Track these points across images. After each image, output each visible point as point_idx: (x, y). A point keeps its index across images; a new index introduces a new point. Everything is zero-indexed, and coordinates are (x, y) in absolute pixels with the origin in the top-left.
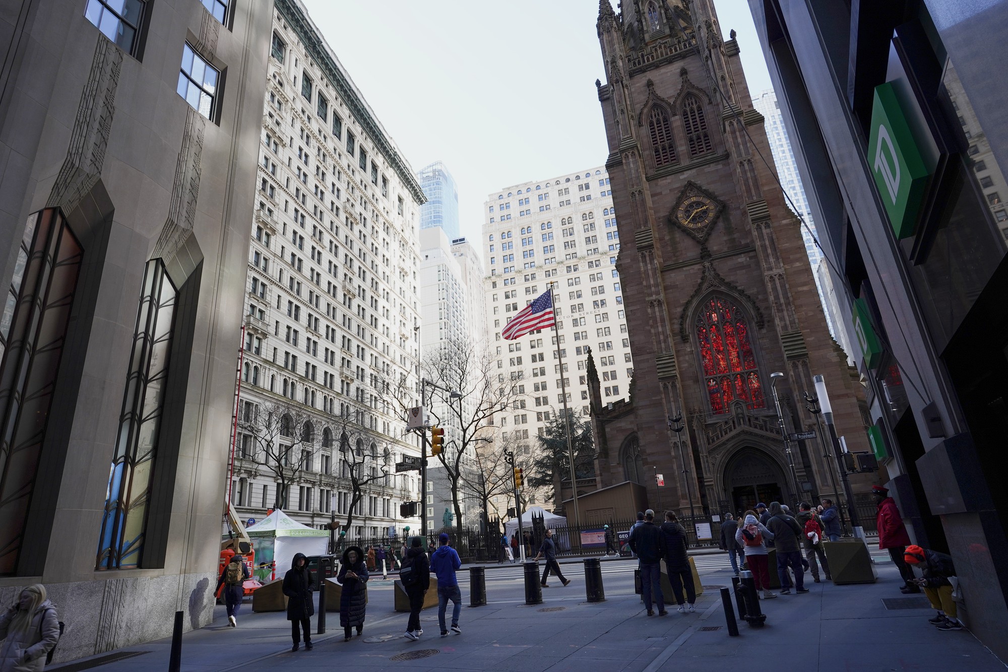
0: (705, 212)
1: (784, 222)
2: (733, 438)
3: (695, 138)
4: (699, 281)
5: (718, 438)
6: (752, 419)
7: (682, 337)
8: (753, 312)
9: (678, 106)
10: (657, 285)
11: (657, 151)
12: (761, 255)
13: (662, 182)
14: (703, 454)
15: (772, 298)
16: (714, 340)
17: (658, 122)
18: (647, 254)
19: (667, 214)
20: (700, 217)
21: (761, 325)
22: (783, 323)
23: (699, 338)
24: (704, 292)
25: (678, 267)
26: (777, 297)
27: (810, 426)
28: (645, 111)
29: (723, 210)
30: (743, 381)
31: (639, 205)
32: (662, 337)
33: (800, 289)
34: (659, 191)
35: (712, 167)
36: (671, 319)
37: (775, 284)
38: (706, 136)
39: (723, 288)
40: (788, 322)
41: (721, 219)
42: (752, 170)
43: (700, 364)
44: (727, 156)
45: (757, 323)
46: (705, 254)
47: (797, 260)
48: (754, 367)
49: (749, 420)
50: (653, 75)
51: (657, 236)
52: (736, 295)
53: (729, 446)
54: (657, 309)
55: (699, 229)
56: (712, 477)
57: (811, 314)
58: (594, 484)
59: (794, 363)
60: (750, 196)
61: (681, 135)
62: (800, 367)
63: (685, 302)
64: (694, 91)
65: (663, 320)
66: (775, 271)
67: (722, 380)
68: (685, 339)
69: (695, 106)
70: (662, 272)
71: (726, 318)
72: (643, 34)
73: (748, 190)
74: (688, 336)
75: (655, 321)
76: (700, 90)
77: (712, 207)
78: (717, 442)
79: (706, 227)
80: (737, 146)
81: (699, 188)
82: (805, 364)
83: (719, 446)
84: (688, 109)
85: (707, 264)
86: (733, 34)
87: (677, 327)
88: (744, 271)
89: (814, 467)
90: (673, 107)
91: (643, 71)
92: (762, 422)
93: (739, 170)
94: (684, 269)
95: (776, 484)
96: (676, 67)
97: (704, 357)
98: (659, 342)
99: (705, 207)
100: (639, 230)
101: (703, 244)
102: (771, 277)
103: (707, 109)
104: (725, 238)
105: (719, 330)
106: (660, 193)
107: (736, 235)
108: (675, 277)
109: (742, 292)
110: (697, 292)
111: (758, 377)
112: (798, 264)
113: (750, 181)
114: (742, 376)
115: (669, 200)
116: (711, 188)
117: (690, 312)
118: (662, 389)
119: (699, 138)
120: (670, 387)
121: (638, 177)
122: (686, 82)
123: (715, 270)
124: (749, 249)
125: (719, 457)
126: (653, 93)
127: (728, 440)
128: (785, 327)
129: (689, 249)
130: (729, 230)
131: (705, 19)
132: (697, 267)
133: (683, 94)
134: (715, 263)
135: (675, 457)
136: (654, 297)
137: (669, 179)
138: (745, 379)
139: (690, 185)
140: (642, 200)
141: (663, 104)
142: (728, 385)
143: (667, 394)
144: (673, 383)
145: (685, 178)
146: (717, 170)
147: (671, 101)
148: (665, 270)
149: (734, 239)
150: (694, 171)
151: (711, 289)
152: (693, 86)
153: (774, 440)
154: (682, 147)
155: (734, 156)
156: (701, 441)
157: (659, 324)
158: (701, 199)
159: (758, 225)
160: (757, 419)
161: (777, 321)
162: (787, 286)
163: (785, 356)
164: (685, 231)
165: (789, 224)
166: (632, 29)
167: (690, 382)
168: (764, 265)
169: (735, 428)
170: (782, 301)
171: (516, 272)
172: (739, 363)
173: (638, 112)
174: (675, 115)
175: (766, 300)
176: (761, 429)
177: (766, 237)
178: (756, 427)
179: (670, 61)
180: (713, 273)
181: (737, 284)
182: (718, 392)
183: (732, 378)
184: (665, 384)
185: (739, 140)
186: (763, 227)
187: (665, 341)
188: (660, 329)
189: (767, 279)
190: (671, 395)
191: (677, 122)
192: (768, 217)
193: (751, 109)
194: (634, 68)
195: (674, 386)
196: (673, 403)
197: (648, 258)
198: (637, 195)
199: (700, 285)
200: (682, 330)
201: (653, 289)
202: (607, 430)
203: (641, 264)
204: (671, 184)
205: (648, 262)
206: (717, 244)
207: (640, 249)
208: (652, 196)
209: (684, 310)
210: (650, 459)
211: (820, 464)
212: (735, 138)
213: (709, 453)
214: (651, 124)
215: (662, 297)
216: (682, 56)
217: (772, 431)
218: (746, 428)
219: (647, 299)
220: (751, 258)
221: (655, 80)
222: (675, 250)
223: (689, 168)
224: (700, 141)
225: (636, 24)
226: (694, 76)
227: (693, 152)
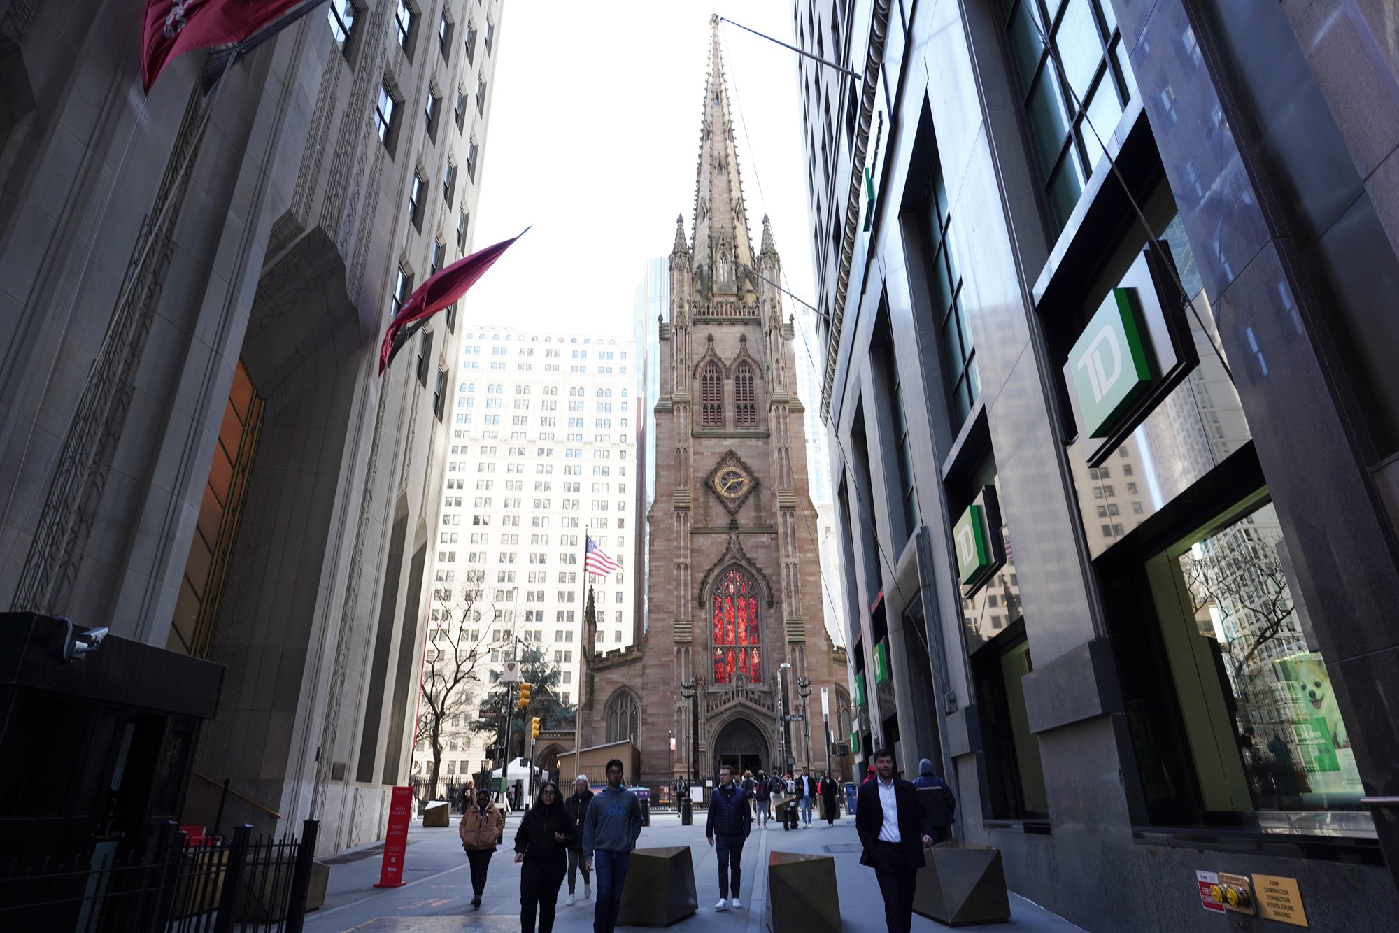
0: (740, 484)
1: (806, 512)
2: (730, 708)
3: (742, 407)
4: (724, 551)
5: (717, 707)
6: (749, 693)
7: (700, 603)
8: (765, 591)
9: (732, 370)
10: (686, 548)
11: (705, 407)
12: (781, 541)
13: (705, 442)
14: (701, 721)
15: (784, 584)
16: (728, 611)
17: (712, 379)
18: (682, 515)
19: (705, 476)
20: (735, 487)
21: (770, 605)
22: (790, 609)
23: (715, 606)
24: (727, 562)
25: (707, 531)
26: (789, 584)
27: (796, 707)
28: (702, 364)
29: (756, 486)
30: (746, 654)
31: (682, 463)
32: (683, 601)
33: (808, 578)
34: (701, 450)
35: (753, 442)
36: (692, 583)
37: (789, 571)
38: (752, 407)
39: (743, 563)
40: (794, 609)
41: (753, 493)
42: (788, 458)
43: (711, 632)
44: (768, 435)
45: (767, 602)
46: (733, 526)
47: (810, 551)
48: (758, 643)
49: (747, 693)
50: (713, 330)
51: (692, 496)
52: (754, 572)
53: (726, 715)
54: (682, 572)
55: (732, 499)
56: (706, 744)
57: (812, 603)
58: (571, 737)
59: (793, 648)
60: (782, 483)
61: (731, 400)
62: (797, 652)
63: (708, 568)
64: (750, 361)
65: (686, 584)
66: (791, 560)
67: (728, 651)
68: (702, 605)
69: (747, 376)
70: (691, 533)
71: (742, 591)
72: (712, 283)
73: (781, 477)
74: (705, 603)
75: (679, 584)
76: (755, 362)
77: (747, 481)
78: (716, 711)
79: (738, 499)
80: (779, 432)
81: (738, 459)
82: (801, 650)
83: (717, 715)
84: (741, 376)
85: (734, 536)
86: (792, 319)
87: (696, 592)
88: (764, 551)
89: (793, 744)
90: (728, 370)
91: (706, 322)
92: (757, 697)
93: (776, 455)
94: (713, 535)
95: (758, 756)
96: (738, 330)
97: (716, 625)
98: (679, 606)
99: (740, 480)
100: (678, 488)
101: (733, 514)
102: (787, 564)
103: (758, 382)
104: (753, 514)
105: (733, 602)
106: (702, 454)
107: (763, 514)
108: (703, 542)
109: (759, 570)
110: (721, 561)
111: (759, 654)
112: (809, 555)
113: (784, 469)
114: (746, 650)
115: (711, 463)
116: (749, 462)
117: (710, 580)
118: (675, 653)
119: (746, 407)
120: (683, 653)
121: (686, 434)
122: (744, 349)
123: (739, 544)
124: (771, 530)
125: (714, 725)
126: (712, 349)
127: (726, 710)
128: (791, 613)
129: (720, 517)
130: (758, 507)
131: (771, 296)
132: (724, 536)
133: (739, 360)
134: (741, 536)
135: (678, 722)
136: (682, 560)
137: (713, 441)
138: (747, 651)
139: (731, 454)
140: (686, 458)
141: (720, 363)
142: (733, 656)
143: (679, 658)
144: (687, 648)
145: (727, 445)
146: (757, 446)
147: (728, 363)
148: (694, 532)
149: (761, 517)
150: (736, 440)
151: (733, 561)
152: (749, 356)
153: (765, 715)
154: (730, 413)
155: (774, 438)
156: (702, 708)
157: (682, 588)
158: (738, 470)
159: (784, 513)
160: (753, 693)
161: (785, 606)
162: (799, 575)
163: (787, 640)
164: (719, 497)
165: (809, 516)
166: (702, 271)
167: (700, 649)
168: (782, 551)
169: (733, 699)
170: (792, 588)
171: (471, 439)
172: (746, 636)
173: (695, 363)
174: (728, 378)
175: (779, 582)
176: (756, 703)
177: (789, 526)
178: (751, 701)
179: (733, 323)
180: (737, 546)
181: (757, 562)
182: (723, 661)
183: (737, 650)
184: (679, 649)
185: (782, 426)
186: (788, 516)
187: (685, 606)
188: (682, 593)
189: (783, 565)
190: (683, 660)
191: (729, 385)
192: (793, 508)
193: (795, 396)
194: (699, 317)
195: (687, 652)
196: (683, 669)
197: (682, 519)
198: (682, 452)
199: (724, 555)
200: (700, 596)
201: (682, 551)
202: (596, 679)
203: (675, 524)
204: (713, 448)
205: (682, 523)
206: (746, 518)
207: (677, 508)
208: (694, 453)
209: (706, 577)
210: (650, 720)
211: (798, 741)
212: (778, 423)
213: (707, 720)
214: (705, 379)
215: (689, 561)
216: (745, 322)
217: (764, 706)
218: (743, 700)
219: (675, 560)
220: (772, 539)
221: (716, 336)
222: (707, 514)
223: (733, 436)
224: (747, 411)
225: (706, 268)
226: (752, 346)
227: (739, 420)
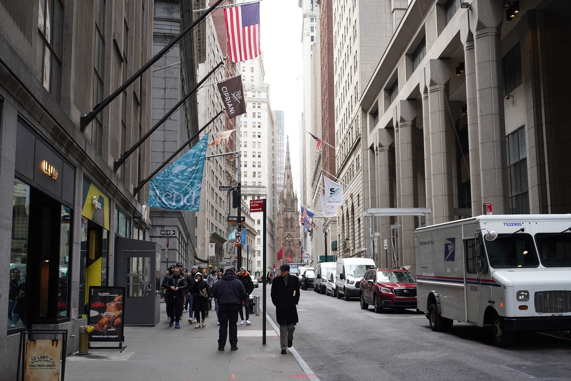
11: (286, 226)
16: (288, 257)
17: (287, 221)
19: (286, 237)
35: (293, 232)
39: (291, 250)
45: (294, 256)
50: (287, 213)
61: (290, 225)
64: (293, 218)
71: (290, 254)
72: (287, 203)
74: (285, 256)
84: (291, 221)
88: (294, 249)
91: (286, 211)
96: (291, 212)
101: (289, 243)
103: (294, 222)
106: (285, 234)
108: (285, 247)
115: (287, 235)
116: (292, 235)
117: (286, 253)
124: (295, 246)
126: (287, 216)
129: (288, 244)
130: (293, 242)
131: (296, 207)
132: (288, 247)
133: (291, 218)
139: (289, 234)
147: (289, 219)
149: (293, 244)
154: (289, 227)
155: (296, 232)
158: (290, 236)
164: (288, 241)
168: (296, 249)
173: (284, 219)
179: (290, 212)
180: (290, 248)
189: (296, 251)
191: (289, 222)
204: (287, 233)
206: (291, 244)
216: (292, 211)
221: (288, 214)
222: (286, 243)
223: (290, 231)
224: (292, 226)
225: (286, 199)
226: (293, 215)
227: (291, 228)
